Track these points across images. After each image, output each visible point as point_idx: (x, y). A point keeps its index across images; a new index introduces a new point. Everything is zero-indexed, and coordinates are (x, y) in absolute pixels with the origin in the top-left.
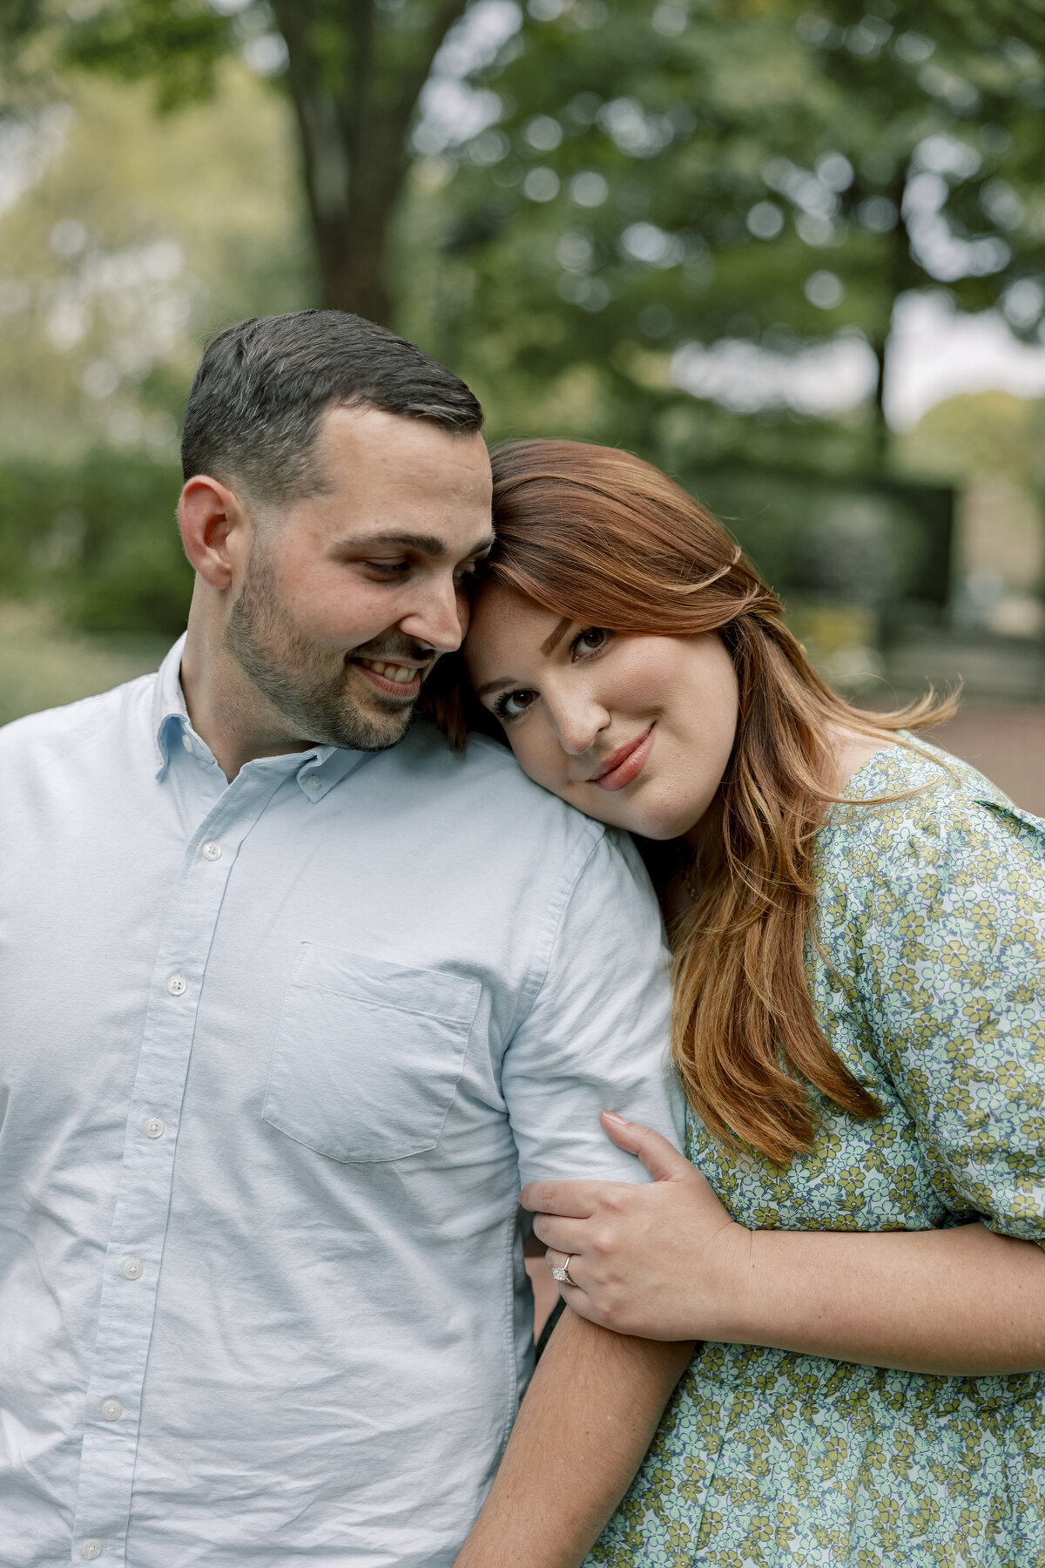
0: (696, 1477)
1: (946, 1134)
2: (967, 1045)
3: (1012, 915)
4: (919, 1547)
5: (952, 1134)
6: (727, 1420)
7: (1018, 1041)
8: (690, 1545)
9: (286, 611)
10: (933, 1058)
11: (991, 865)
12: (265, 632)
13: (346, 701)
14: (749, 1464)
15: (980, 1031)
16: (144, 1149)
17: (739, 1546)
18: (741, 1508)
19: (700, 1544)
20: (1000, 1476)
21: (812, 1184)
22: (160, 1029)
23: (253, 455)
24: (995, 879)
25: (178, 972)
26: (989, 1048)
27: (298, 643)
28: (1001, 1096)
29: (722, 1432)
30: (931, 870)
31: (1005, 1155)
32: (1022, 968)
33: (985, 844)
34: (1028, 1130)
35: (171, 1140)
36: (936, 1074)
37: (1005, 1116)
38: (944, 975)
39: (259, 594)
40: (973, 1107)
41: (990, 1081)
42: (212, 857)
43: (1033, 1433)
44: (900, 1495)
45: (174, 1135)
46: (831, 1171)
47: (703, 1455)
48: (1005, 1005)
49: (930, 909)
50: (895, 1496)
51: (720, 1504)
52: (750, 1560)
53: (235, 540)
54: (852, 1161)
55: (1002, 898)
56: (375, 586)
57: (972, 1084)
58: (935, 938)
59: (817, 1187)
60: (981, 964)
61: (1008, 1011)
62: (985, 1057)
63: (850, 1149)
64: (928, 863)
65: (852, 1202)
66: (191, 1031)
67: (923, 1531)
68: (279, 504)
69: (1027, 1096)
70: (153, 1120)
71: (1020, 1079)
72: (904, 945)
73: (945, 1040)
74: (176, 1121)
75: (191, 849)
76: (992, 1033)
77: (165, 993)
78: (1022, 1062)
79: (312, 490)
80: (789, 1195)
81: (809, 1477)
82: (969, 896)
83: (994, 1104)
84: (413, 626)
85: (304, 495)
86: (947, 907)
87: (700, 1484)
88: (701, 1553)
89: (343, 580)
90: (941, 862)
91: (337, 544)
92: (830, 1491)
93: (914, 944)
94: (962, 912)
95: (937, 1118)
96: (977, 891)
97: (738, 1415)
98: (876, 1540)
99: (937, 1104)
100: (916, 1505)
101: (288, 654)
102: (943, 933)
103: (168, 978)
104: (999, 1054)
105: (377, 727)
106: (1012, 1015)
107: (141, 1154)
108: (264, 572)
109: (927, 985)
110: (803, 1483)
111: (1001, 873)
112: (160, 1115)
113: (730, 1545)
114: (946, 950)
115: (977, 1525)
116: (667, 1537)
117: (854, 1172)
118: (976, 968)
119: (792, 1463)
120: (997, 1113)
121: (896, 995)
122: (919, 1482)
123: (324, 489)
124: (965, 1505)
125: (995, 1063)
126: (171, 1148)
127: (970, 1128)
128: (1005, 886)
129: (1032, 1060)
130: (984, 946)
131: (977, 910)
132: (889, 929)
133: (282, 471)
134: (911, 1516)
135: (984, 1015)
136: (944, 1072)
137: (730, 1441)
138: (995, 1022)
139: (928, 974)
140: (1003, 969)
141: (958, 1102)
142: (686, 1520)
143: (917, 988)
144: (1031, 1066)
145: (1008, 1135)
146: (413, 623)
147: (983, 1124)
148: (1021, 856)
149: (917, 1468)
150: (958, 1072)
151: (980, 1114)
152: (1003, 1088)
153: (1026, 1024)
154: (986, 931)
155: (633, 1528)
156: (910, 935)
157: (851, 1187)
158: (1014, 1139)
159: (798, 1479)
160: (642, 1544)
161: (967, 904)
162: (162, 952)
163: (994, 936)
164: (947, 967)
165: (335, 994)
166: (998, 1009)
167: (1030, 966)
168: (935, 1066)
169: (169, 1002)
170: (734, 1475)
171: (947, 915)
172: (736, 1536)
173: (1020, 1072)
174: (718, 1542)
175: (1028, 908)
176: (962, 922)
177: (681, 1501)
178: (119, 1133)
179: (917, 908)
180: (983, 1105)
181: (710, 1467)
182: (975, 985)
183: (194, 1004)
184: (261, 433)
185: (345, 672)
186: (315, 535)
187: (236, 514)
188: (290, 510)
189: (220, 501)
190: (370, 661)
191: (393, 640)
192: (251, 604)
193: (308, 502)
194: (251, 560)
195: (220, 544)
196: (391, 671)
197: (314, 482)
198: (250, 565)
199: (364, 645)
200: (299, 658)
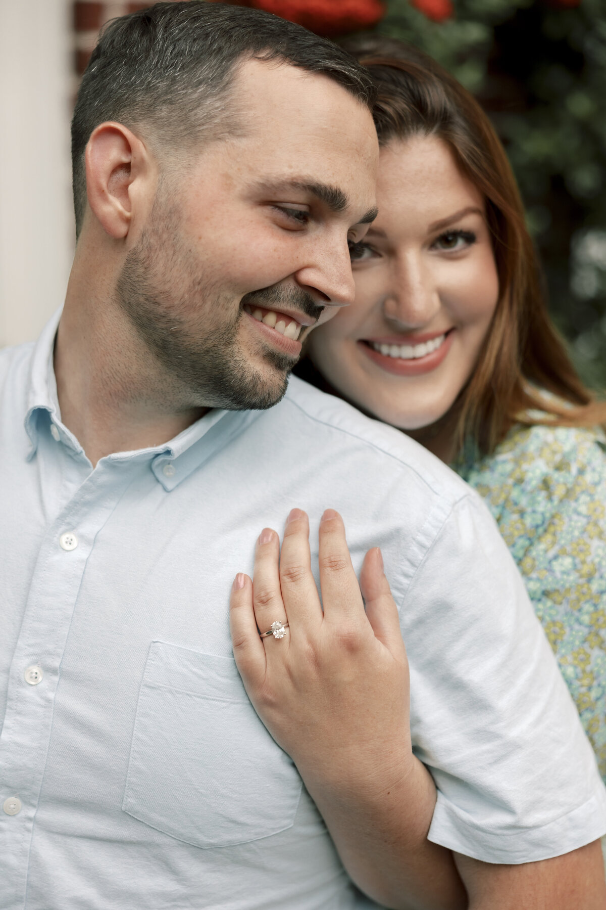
9: (190, 251)
12: (164, 274)
13: (236, 350)
16: (3, 825)
22: (20, 718)
23: (165, 101)
25: (34, 662)
27: (199, 283)
35: (29, 818)
39: (160, 237)
42: (67, 547)
45: (32, 814)
53: (138, 187)
56: (281, 232)
66: (49, 722)
68: (190, 147)
77: (24, 684)
79: (226, 133)
84: (310, 277)
85: (217, 138)
89: (252, 221)
91: (249, 186)
101: (186, 296)
103: (27, 668)
105: (265, 379)
108: (170, 212)
112: (20, 796)
123: (239, 132)
126: (29, 824)
133: (196, 115)
146: (312, 274)
165: (187, 694)
169: (28, 693)
183: (51, 696)
184: (174, 80)
185: (238, 318)
186: (227, 176)
187: (142, 161)
188: (201, 152)
189: (128, 148)
190: (266, 311)
191: (289, 289)
192: (150, 248)
193: (221, 144)
194: (155, 204)
195: (124, 191)
196: (281, 324)
197: (228, 125)
198: (154, 208)
199: (261, 291)
200: (198, 300)
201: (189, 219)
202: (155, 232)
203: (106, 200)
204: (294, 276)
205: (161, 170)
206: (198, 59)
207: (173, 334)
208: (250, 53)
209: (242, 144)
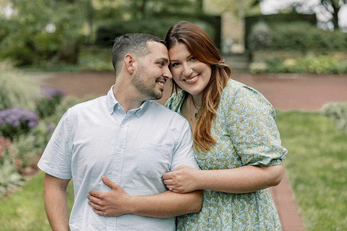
0: (207, 204)
1: (237, 141)
2: (239, 125)
3: (246, 103)
4: (243, 213)
5: (237, 140)
6: (210, 194)
7: (247, 123)
8: (208, 216)
10: (234, 127)
11: (243, 95)
12: (142, 78)
13: (156, 89)
14: (215, 201)
15: (241, 122)
16: (115, 178)
17: (216, 215)
18: (215, 208)
19: (209, 216)
20: (255, 201)
21: (219, 152)
22: (118, 157)
23: (136, 50)
24: (244, 97)
25: (120, 147)
26: (243, 125)
27: (149, 78)
28: (244, 133)
29: (210, 196)
30: (233, 96)
31: (245, 143)
32: (248, 111)
33: (243, 92)
34: (249, 138)
35: (120, 176)
36: (235, 130)
37: (245, 136)
38: (235, 113)
40: (240, 135)
41: (243, 130)
42: (124, 127)
43: (260, 194)
44: (239, 204)
45: (120, 175)
46: (222, 150)
47: (208, 200)
48: (245, 117)
49: (233, 103)
50: (238, 204)
51: (212, 208)
52: (218, 217)
53: (134, 64)
54: (226, 148)
55: (245, 100)
57: (240, 131)
58: (234, 107)
59: (220, 153)
60: (241, 111)
61: (246, 118)
62: (242, 126)
63: (225, 146)
64: (233, 95)
65: (226, 155)
66: (123, 157)
67: (243, 210)
68: (142, 56)
69: (249, 132)
70: (116, 173)
71: (247, 130)
72: (229, 109)
73: (236, 124)
74: (121, 173)
75: (121, 126)
76: (243, 122)
77: (118, 151)
78: (248, 127)
80: (215, 154)
81: (225, 202)
82: (240, 100)
83: (244, 134)
86: (236, 102)
87: (208, 205)
88: (209, 217)
89: (156, 66)
90: (235, 95)
92: (228, 203)
93: (230, 108)
94: (238, 103)
95: (235, 138)
96: (241, 99)
97: (212, 193)
98: (235, 212)
99: (235, 135)
100: (242, 205)
101: (147, 80)
102: (235, 106)
103: (119, 148)
104: (244, 126)
106: (246, 119)
107: (115, 179)
108: (142, 67)
109: (233, 115)
110: (224, 203)
111: (245, 96)
112: (118, 172)
113: (214, 215)
114: (236, 109)
115: (251, 209)
116: (204, 216)
117: (226, 149)
118: (240, 112)
119: (221, 199)
120: (244, 136)
121: (228, 117)
122: (242, 201)
124: (250, 205)
125: (244, 127)
126: (120, 177)
127: (240, 139)
128: (246, 98)
129: (249, 126)
130: (241, 108)
131: (241, 102)
132: (227, 107)
133: (143, 51)
134: (241, 207)
135: (242, 119)
136: (236, 130)
137: (211, 197)
138: (243, 120)
139: (233, 113)
140: (245, 111)
141: (238, 135)
142: (207, 212)
143: (231, 116)
144: (249, 127)
145: (246, 140)
146: (165, 74)
147: (242, 138)
148: (249, 94)
149: (242, 199)
150: (238, 129)
151: (241, 136)
152: (245, 131)
153: (249, 120)
154: (242, 105)
155: (198, 215)
156: (230, 107)
157: (226, 152)
158: (247, 140)
159: (223, 202)
160: (199, 218)
161: (239, 101)
162: (117, 144)
163: (243, 106)
164: (236, 112)
165: (148, 150)
166: (244, 118)
167: (249, 111)
168: (234, 129)
169: (119, 152)
170: (213, 203)
171: (236, 103)
172: (215, 213)
173: (247, 128)
174: (212, 215)
175: (249, 102)
176: (238, 104)
177: (205, 209)
178: (110, 175)
179: (231, 102)
180: (242, 134)
181: (209, 202)
182: (240, 114)
183: (124, 153)
184: (137, 46)
185: (155, 84)
186: (150, 60)
187: (134, 60)
188: (145, 57)
189: (131, 58)
190: (159, 82)
191: (162, 77)
192: (139, 74)
193: (148, 55)
194: (138, 66)
195: (131, 66)
196: (161, 83)
197: (148, 52)
198: (138, 67)
199: (158, 78)
200: (149, 81)
201: (146, 67)
202: (140, 71)
203: (129, 67)
204: (162, 75)
205: (138, 61)
206: (140, 42)
207: (144, 87)
208: (148, 40)
209: (151, 54)
